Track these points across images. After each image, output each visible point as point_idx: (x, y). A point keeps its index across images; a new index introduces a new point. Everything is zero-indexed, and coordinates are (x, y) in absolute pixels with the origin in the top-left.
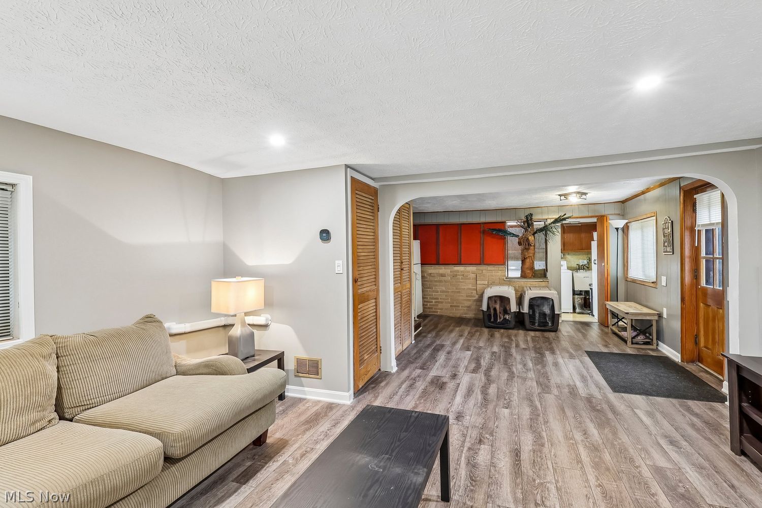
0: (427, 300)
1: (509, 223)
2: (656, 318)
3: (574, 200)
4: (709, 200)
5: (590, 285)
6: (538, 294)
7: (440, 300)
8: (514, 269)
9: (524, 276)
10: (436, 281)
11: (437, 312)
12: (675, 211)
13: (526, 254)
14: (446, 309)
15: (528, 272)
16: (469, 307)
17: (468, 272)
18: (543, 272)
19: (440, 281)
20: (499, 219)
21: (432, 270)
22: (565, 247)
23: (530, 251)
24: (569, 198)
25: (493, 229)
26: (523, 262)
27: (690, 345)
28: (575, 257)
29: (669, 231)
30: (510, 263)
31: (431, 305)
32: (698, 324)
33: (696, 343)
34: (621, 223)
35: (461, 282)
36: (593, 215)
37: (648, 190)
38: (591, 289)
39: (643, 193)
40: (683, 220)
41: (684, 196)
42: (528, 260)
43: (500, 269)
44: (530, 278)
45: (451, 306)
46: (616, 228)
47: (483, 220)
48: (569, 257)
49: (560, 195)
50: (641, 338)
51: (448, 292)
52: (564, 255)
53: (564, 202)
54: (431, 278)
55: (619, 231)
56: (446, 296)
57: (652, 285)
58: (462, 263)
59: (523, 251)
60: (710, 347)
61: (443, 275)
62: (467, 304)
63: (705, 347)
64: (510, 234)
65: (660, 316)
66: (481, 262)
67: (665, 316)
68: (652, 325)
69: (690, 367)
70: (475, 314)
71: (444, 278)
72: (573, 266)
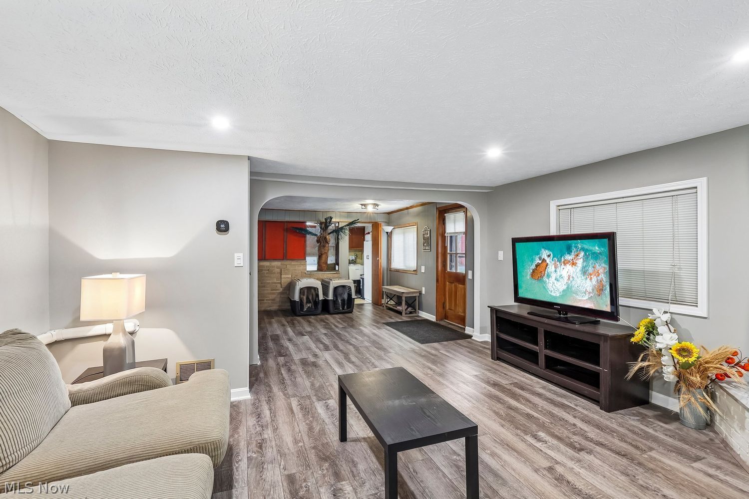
1: (308, 224)
2: (418, 294)
3: (370, 209)
4: (455, 217)
5: (361, 275)
6: (340, 283)
8: (311, 264)
9: (320, 269)
12: (433, 223)
13: (322, 250)
15: (322, 266)
16: (273, 300)
17: (273, 267)
18: (333, 266)
20: (301, 220)
23: (325, 248)
24: (368, 207)
25: (296, 228)
26: (320, 257)
27: (441, 309)
29: (428, 236)
30: (307, 258)
32: (445, 295)
33: (444, 307)
34: (389, 229)
35: (266, 277)
36: (370, 221)
37: (411, 207)
38: (363, 279)
39: (407, 208)
40: (438, 229)
41: (439, 214)
42: (323, 256)
43: (302, 263)
44: (326, 271)
46: (385, 232)
47: (287, 219)
49: (362, 205)
50: (410, 309)
53: (364, 210)
57: (413, 272)
58: (266, 258)
59: (319, 247)
60: (453, 309)
62: (272, 297)
63: (449, 309)
64: (310, 233)
65: (420, 293)
66: (284, 257)
67: (423, 293)
68: (416, 300)
69: (442, 323)
70: (279, 306)
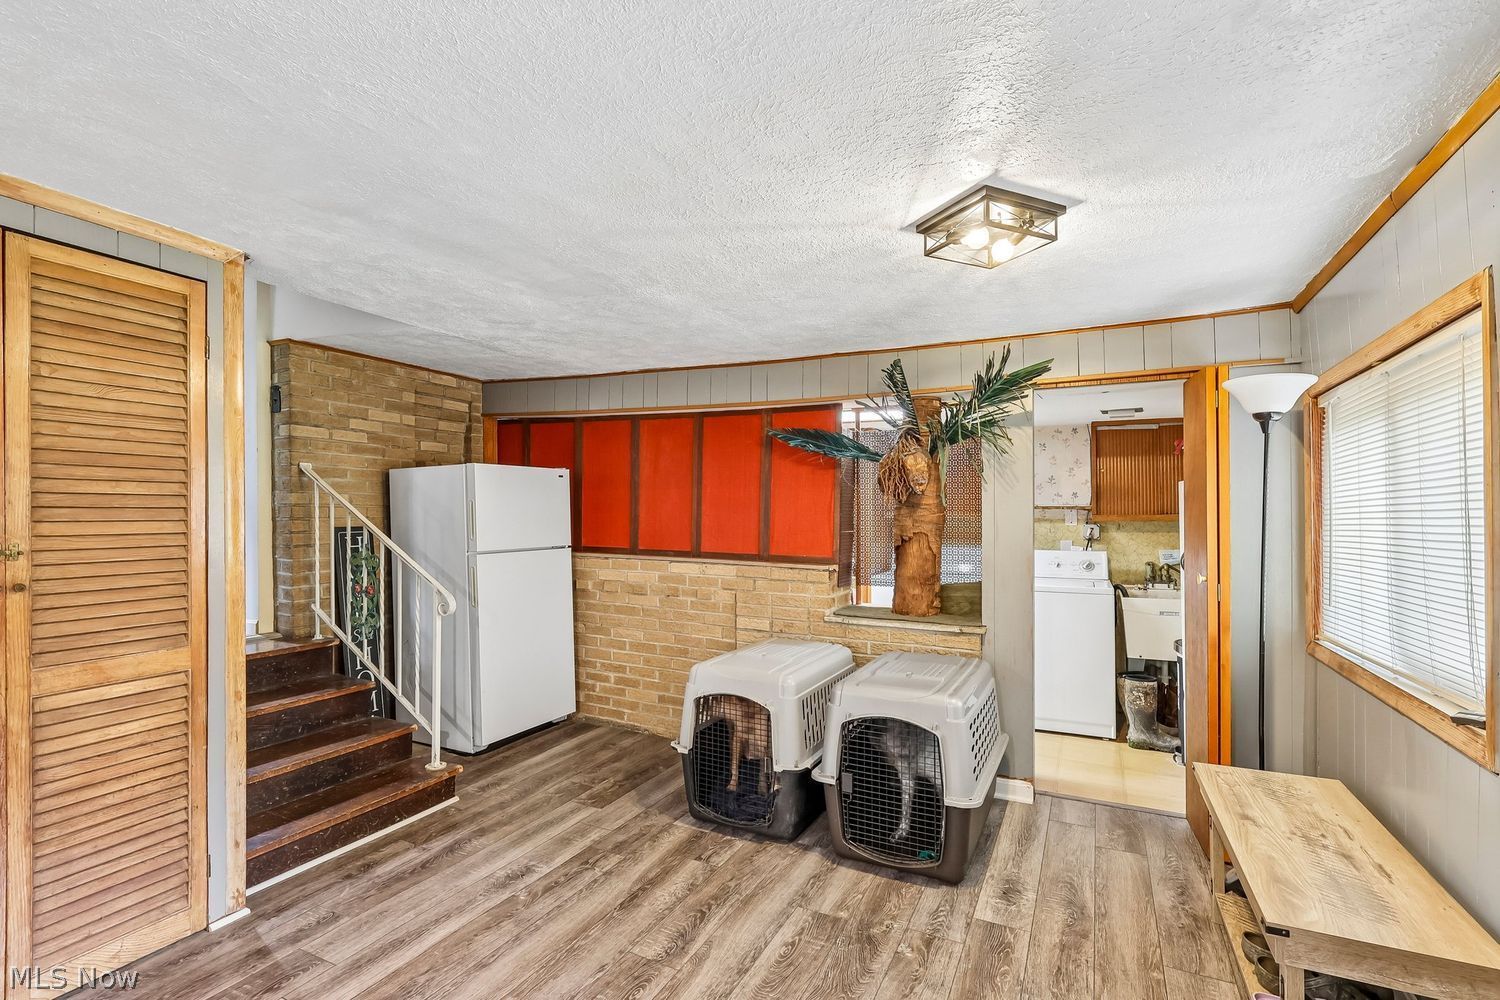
0: (592, 671)
7: (628, 675)
9: (902, 607)
10: (619, 610)
11: (620, 715)
13: (909, 523)
14: (648, 708)
15: (919, 595)
18: (967, 596)
19: (632, 611)
20: (813, 396)
21: (607, 569)
22: (1103, 504)
23: (920, 512)
25: (795, 433)
28: (1142, 538)
31: (604, 689)
35: (692, 618)
42: (913, 549)
43: (811, 577)
44: (922, 617)
45: (662, 699)
46: (1257, 416)
48: (1120, 537)
51: (651, 649)
52: (1102, 530)
54: (608, 600)
55: (1275, 429)
56: (647, 661)
59: (897, 513)
61: (638, 590)
64: (849, 447)
66: (759, 549)
71: (638, 601)
72: (1133, 567)
